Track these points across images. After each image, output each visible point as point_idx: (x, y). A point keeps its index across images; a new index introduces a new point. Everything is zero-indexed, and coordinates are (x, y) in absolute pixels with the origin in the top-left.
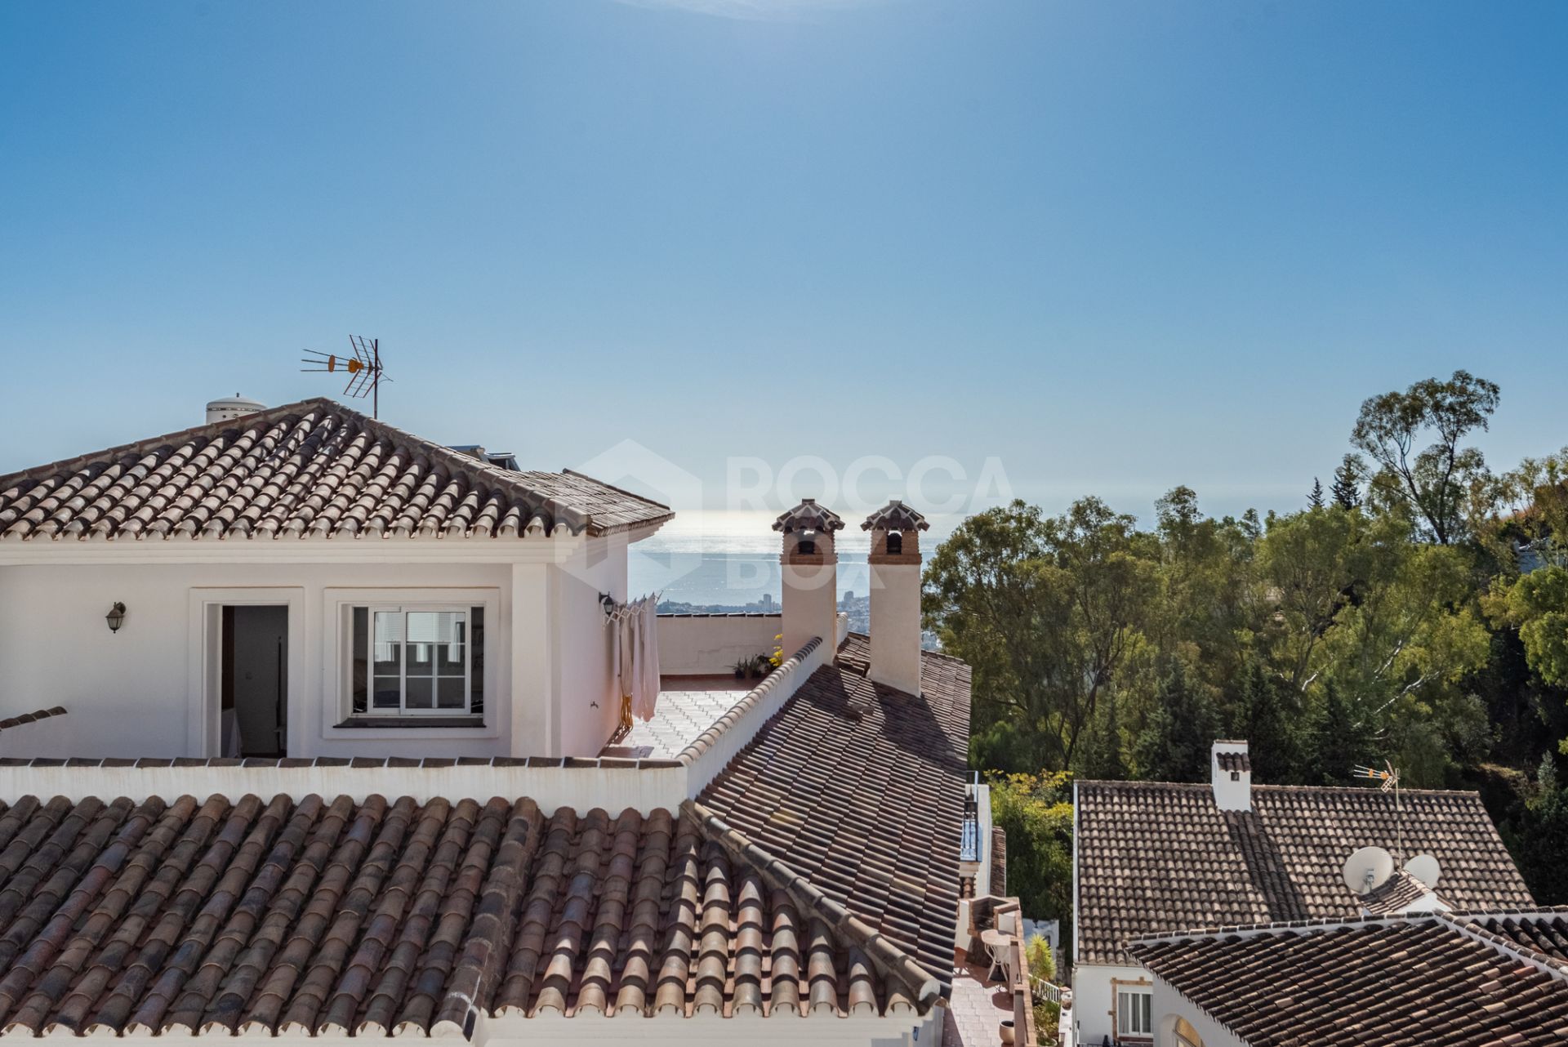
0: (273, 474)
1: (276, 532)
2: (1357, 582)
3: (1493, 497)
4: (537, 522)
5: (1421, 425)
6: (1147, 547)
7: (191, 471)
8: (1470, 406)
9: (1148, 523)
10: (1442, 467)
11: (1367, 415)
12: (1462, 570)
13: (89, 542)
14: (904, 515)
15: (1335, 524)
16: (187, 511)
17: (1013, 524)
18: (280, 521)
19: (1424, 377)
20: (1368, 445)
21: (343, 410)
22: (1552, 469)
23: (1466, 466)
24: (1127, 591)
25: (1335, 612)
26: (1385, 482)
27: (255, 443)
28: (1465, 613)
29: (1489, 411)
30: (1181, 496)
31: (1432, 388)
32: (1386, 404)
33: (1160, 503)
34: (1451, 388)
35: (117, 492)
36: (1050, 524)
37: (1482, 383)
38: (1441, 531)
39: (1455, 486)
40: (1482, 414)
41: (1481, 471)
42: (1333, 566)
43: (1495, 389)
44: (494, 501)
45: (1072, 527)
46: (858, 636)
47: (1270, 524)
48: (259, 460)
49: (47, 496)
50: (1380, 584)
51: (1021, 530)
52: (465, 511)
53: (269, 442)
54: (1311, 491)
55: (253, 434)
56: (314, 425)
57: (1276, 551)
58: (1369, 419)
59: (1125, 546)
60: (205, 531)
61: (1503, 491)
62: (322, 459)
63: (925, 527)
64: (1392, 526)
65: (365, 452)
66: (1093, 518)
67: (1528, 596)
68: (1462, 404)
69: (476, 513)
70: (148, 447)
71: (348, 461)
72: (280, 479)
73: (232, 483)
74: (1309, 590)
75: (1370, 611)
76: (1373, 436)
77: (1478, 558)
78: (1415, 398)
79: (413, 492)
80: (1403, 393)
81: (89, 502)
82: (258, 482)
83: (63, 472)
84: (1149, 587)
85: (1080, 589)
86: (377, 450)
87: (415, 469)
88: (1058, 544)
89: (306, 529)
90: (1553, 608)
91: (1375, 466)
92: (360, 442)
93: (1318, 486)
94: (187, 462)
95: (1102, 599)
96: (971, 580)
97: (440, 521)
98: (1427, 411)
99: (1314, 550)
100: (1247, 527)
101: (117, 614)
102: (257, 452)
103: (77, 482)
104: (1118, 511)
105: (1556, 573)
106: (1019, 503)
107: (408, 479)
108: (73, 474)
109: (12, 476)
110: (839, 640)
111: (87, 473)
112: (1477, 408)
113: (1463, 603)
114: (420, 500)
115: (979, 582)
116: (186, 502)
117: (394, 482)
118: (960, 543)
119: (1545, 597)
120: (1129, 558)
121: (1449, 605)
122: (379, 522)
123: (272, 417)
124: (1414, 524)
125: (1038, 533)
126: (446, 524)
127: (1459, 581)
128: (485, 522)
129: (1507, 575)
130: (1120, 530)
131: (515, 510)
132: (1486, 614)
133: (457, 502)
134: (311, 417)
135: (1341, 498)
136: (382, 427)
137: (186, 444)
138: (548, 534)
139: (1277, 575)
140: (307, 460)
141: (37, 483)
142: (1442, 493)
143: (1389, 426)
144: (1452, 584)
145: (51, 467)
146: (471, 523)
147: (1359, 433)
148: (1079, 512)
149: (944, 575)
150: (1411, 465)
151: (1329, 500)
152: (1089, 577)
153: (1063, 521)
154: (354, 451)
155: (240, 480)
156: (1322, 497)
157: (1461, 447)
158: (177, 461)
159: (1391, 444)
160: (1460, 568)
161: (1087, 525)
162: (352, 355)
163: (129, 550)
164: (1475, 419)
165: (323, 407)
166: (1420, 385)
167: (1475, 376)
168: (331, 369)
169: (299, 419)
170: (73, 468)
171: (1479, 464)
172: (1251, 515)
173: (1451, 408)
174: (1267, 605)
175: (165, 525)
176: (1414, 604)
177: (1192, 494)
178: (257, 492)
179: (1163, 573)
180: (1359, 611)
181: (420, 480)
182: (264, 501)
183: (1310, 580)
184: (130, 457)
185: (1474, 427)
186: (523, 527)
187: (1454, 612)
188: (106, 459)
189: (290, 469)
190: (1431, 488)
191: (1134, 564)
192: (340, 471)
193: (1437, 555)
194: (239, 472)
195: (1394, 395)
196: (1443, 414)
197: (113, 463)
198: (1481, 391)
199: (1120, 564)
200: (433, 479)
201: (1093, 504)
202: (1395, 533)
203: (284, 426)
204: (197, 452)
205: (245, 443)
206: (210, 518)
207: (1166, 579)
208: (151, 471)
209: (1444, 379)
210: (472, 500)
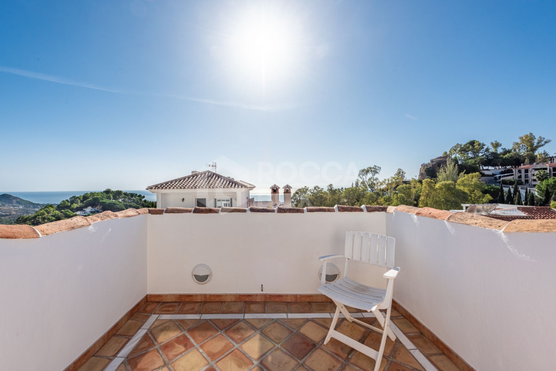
0: (204, 181)
1: (206, 188)
2: (358, 198)
3: (380, 185)
4: (240, 186)
5: (369, 174)
6: (325, 193)
7: (193, 180)
8: (376, 171)
9: (325, 189)
10: (372, 180)
11: (360, 172)
12: (375, 196)
13: (185, 190)
14: (289, 186)
15: (355, 189)
16: (193, 185)
17: (305, 190)
18: (206, 187)
19: (369, 166)
20: (360, 177)
21: (212, 172)
22: (388, 180)
23: (376, 180)
24: (322, 200)
25: (355, 203)
26: (363, 183)
27: (200, 177)
28: (375, 203)
29: (379, 171)
30: (331, 185)
31: (370, 168)
32: (363, 171)
33: (328, 186)
34: (373, 168)
35: (183, 183)
36: (311, 190)
37: (378, 167)
38: (372, 190)
39: (374, 183)
40: (378, 172)
41: (378, 181)
42: (355, 196)
43: (380, 168)
44: (234, 184)
45: (314, 190)
46: (282, 204)
47: (345, 189)
48: (201, 179)
49: (174, 184)
50: (362, 198)
51: (306, 191)
52: (230, 185)
53: (202, 176)
54: (352, 184)
55: (200, 175)
56: (208, 174)
57: (346, 193)
58: (360, 173)
59: (322, 193)
60: (196, 188)
61: (381, 184)
62: (210, 179)
63: (292, 188)
64: (364, 189)
65: (215, 178)
66: (317, 189)
67: (384, 200)
68: (375, 171)
69: (232, 185)
70: (186, 177)
71: (213, 179)
72: (205, 181)
73: (198, 182)
74: (351, 200)
75: (360, 202)
76: (361, 176)
77: (377, 194)
78: (368, 170)
79: (223, 183)
80: (366, 169)
81: (180, 184)
82: (202, 182)
83: (176, 181)
84: (326, 199)
85: (315, 200)
86: (217, 177)
87: (223, 180)
88: (312, 193)
89: (209, 188)
90: (388, 202)
91: (361, 180)
92: (215, 176)
93: (353, 184)
94: (192, 179)
95: (319, 201)
96: (298, 198)
97: (227, 186)
98: (370, 172)
99: (352, 193)
100: (342, 190)
101: (183, 200)
102: (201, 178)
103: (178, 182)
104: (321, 188)
105: (389, 196)
106: (306, 187)
107: (222, 181)
108: (177, 181)
109: (169, 181)
110: (280, 205)
111: (179, 181)
112: (378, 171)
113: (375, 201)
114: (224, 184)
115: (300, 199)
116: (193, 184)
117: (220, 182)
118: (297, 193)
119: (387, 200)
120: (323, 195)
121: (373, 202)
122: (219, 187)
123: (202, 173)
124: (367, 189)
125: (309, 191)
126: (228, 187)
127: (375, 198)
128: (233, 186)
129: (381, 197)
130: (321, 190)
131: (237, 185)
132: (379, 203)
133: (229, 184)
134: (207, 173)
135: (356, 185)
136: (217, 174)
137: (191, 177)
138: (242, 188)
139: (346, 197)
140: (208, 179)
141: (173, 182)
142: (372, 184)
143: (364, 174)
144: (373, 198)
145: (174, 180)
146: (231, 186)
147: (359, 175)
148: (315, 188)
149: (294, 198)
150: (367, 180)
151: (354, 185)
152: (317, 198)
153: (312, 189)
154: (214, 177)
155: (199, 181)
156: (353, 185)
157: (375, 177)
158: (191, 179)
159: (364, 177)
160: (374, 196)
161: (316, 190)
162: (212, 164)
163: (186, 191)
164: (377, 173)
165: (209, 172)
166: (369, 168)
167: (377, 166)
168: (209, 166)
169: (206, 173)
170: (177, 180)
171: (378, 180)
172: (342, 188)
173: (373, 171)
174: (344, 202)
175: (191, 187)
176: (367, 201)
177: (332, 185)
178: (202, 183)
179: (328, 197)
180: (359, 203)
181: (224, 181)
182: (203, 184)
183: (351, 198)
184: (184, 179)
185: (377, 174)
186: (238, 187)
187: (374, 203)
188: (181, 179)
189: (206, 180)
190: (370, 184)
191: (323, 196)
192: (213, 180)
193: (371, 194)
194: (199, 180)
195: (365, 169)
196: (372, 172)
197: (182, 179)
198: (378, 168)
199: (322, 195)
200: (225, 181)
201: (317, 187)
202: (364, 190)
203: (204, 174)
204: (193, 178)
205: (199, 176)
206: (196, 186)
207: (329, 198)
208: (187, 180)
209: (372, 167)
210: (231, 184)
